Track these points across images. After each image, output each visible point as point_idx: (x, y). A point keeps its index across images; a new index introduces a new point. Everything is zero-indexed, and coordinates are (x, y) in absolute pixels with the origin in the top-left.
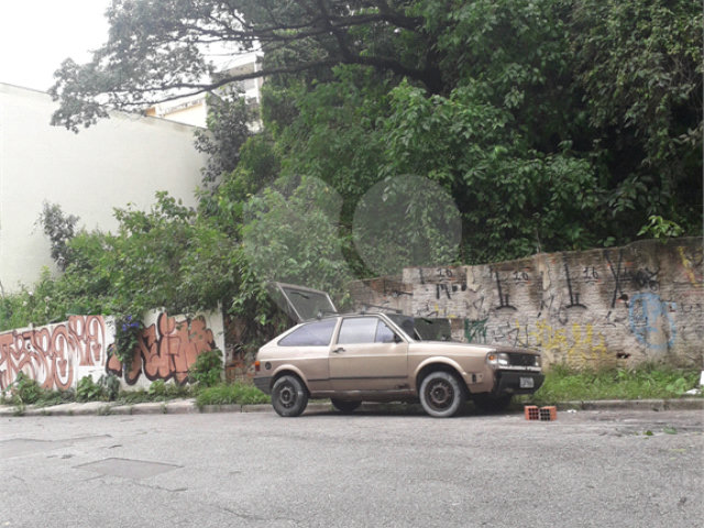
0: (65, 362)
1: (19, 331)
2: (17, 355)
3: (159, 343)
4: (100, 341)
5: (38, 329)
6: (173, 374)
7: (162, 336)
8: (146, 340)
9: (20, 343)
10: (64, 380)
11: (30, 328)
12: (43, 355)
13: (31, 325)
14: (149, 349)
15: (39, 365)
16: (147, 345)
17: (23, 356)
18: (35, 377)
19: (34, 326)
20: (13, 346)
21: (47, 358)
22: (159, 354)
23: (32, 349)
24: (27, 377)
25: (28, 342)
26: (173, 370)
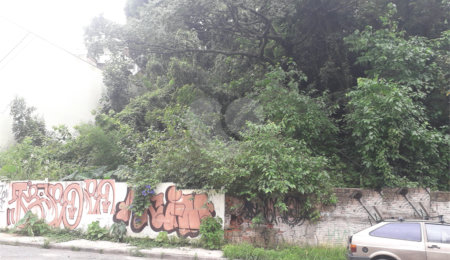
0: (74, 209)
1: (34, 182)
2: (29, 199)
3: (165, 207)
4: (110, 199)
5: (54, 183)
6: (177, 229)
7: (168, 202)
8: (154, 203)
9: (33, 191)
10: (72, 222)
11: (46, 181)
12: (54, 201)
13: (46, 179)
14: (156, 210)
15: (49, 208)
16: (154, 206)
17: (34, 200)
18: (44, 216)
19: (50, 180)
20: (26, 193)
21: (58, 204)
22: (164, 213)
23: (45, 196)
24: (35, 216)
25: (40, 191)
26: (176, 226)
